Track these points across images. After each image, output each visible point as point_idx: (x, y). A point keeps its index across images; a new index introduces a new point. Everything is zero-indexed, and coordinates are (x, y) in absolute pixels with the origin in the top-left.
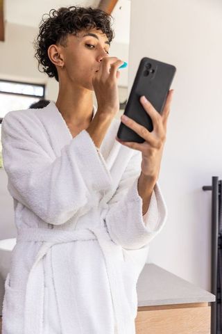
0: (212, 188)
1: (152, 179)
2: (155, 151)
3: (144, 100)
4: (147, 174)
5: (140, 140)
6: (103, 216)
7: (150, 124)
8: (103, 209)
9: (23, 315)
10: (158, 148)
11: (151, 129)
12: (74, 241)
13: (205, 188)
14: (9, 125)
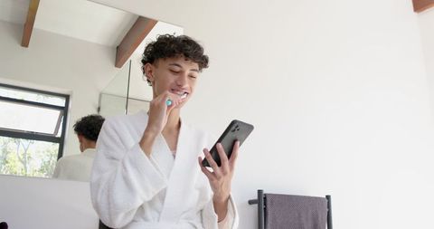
0: (258, 202)
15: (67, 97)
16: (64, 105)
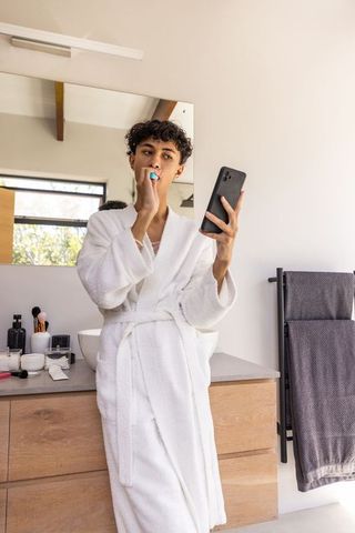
0: (277, 280)
1: (225, 263)
2: (231, 240)
3: (223, 199)
4: (223, 258)
5: (218, 231)
6: (179, 300)
7: (226, 218)
8: (179, 294)
9: (115, 382)
10: (234, 236)
11: (227, 222)
12: (154, 321)
13: (271, 280)
14: (95, 227)
15: (104, 185)
16: (102, 193)
